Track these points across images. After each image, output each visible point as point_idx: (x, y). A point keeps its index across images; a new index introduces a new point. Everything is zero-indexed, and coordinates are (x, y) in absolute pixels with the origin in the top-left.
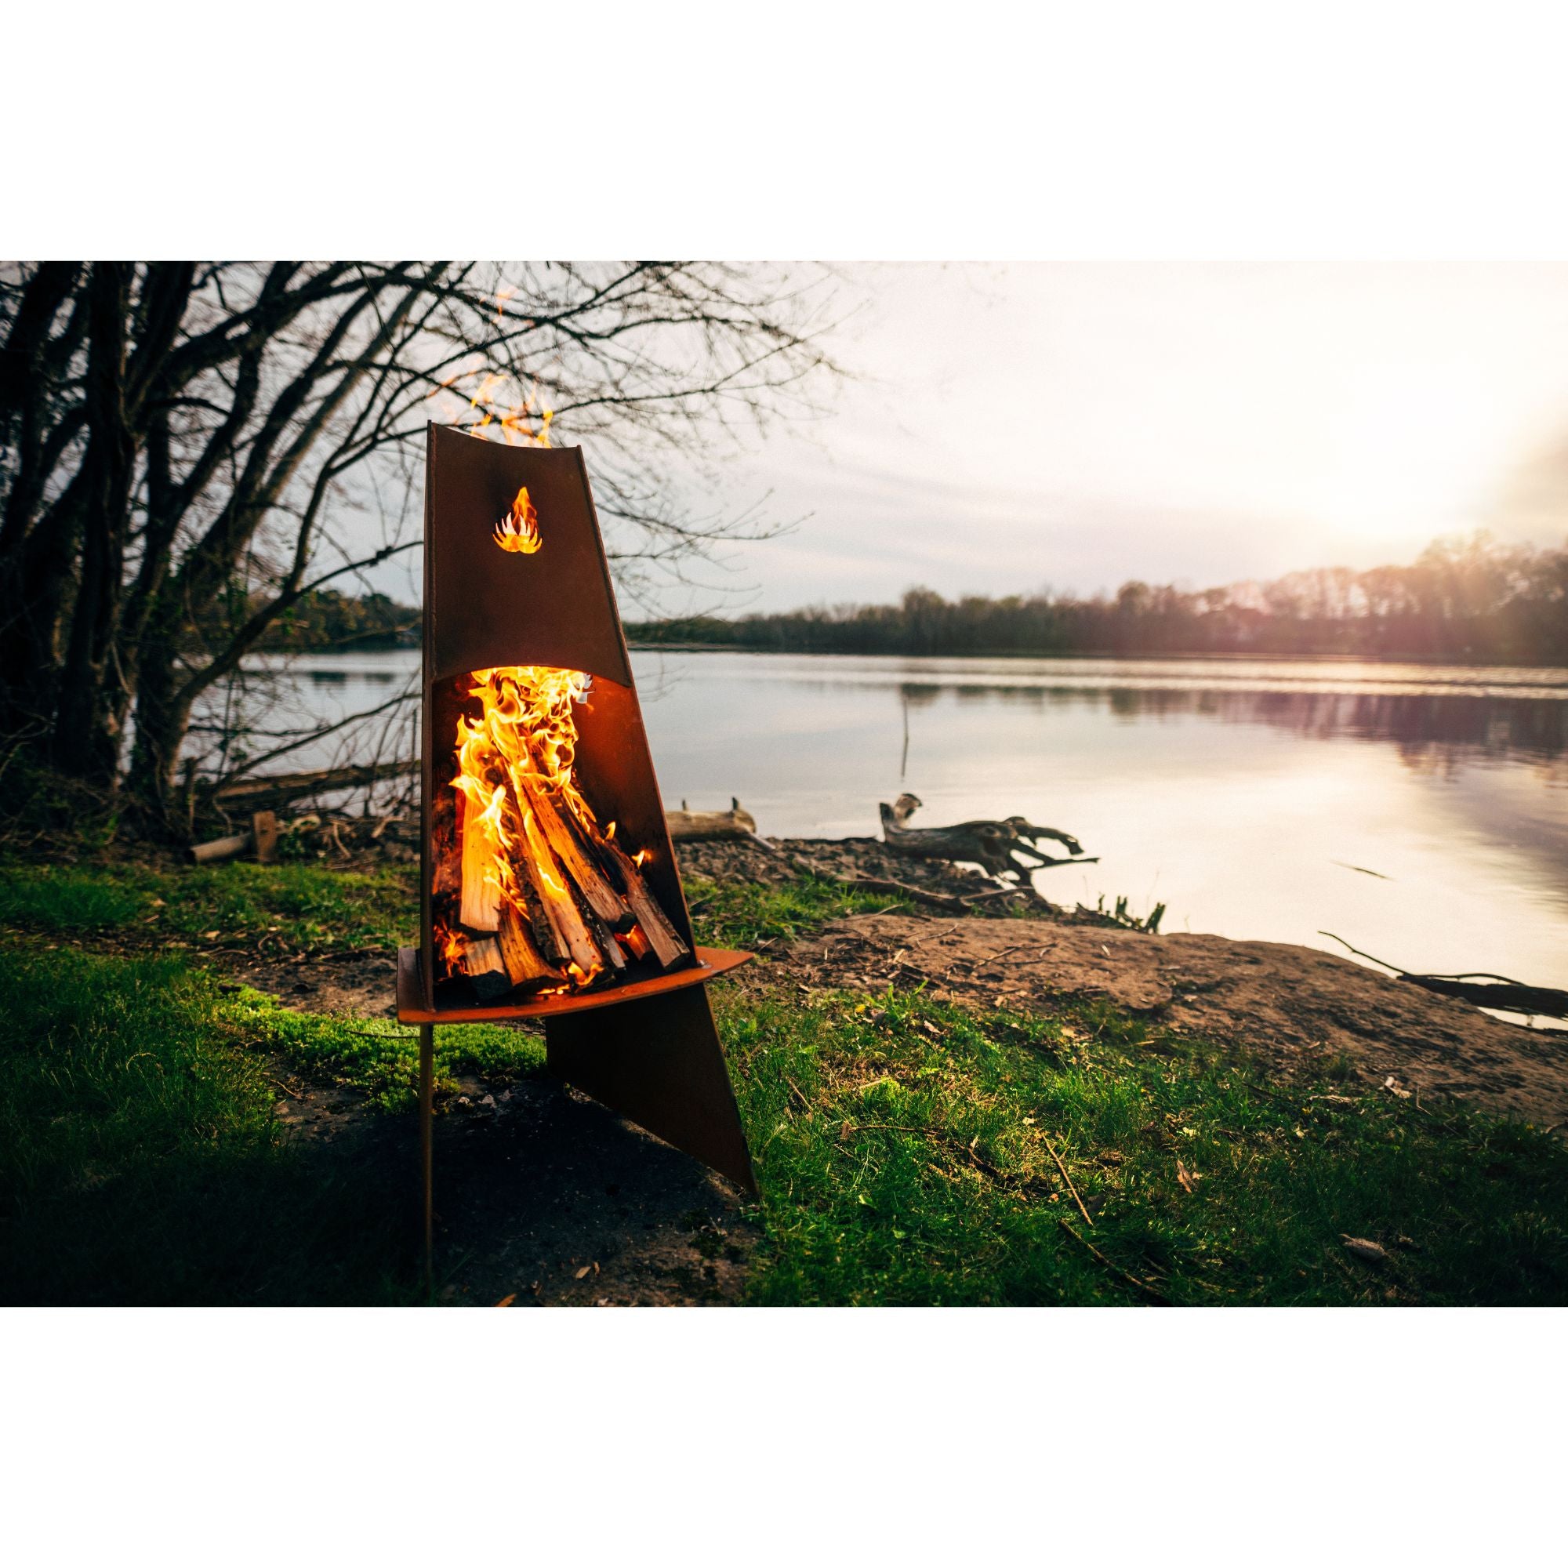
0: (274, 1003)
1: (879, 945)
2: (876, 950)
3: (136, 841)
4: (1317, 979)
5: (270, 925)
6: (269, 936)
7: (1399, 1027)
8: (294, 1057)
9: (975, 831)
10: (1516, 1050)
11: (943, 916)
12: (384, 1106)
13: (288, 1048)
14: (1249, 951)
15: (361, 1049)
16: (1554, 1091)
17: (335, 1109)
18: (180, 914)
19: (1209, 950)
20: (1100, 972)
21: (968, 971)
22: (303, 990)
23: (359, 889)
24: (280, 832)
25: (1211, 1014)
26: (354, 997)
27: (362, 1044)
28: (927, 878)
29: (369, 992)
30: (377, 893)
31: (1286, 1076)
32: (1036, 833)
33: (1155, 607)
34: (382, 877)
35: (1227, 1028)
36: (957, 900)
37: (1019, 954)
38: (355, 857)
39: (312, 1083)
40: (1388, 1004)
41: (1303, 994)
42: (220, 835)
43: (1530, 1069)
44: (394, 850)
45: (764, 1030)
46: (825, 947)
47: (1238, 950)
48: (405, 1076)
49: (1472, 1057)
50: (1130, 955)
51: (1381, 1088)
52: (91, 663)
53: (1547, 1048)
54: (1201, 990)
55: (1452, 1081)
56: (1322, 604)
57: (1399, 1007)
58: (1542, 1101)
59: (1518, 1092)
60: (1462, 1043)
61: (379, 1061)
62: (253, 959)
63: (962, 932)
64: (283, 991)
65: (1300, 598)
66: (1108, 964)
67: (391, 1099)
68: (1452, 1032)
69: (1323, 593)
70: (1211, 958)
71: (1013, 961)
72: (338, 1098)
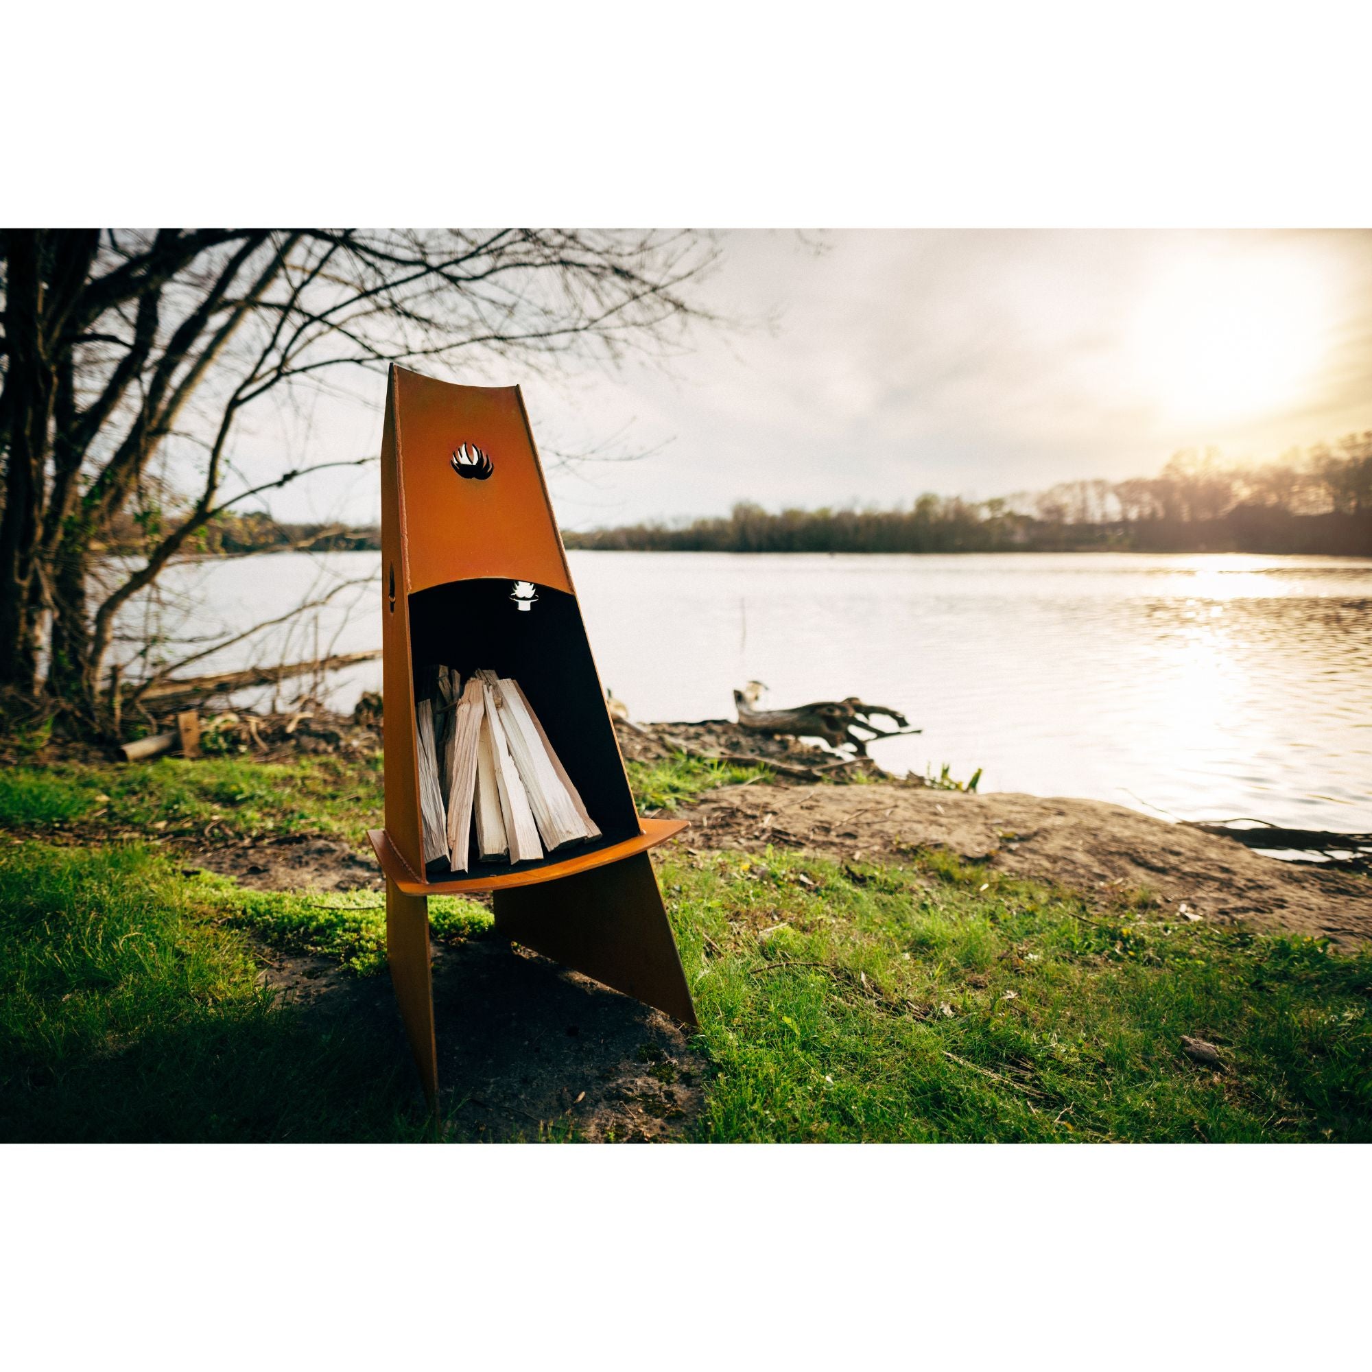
0: (233, 884)
1: (749, 812)
2: (747, 816)
3: (69, 742)
4: (1113, 826)
5: (212, 814)
6: (212, 824)
7: (1184, 863)
8: (265, 930)
9: (818, 711)
10: (1278, 878)
11: (799, 784)
12: (356, 970)
13: (258, 923)
14: (1055, 805)
15: (327, 921)
16: (1311, 909)
17: (311, 974)
18: (126, 808)
19: (1022, 805)
20: (938, 828)
21: (827, 831)
22: (255, 870)
23: (284, 779)
24: (203, 730)
25: (1032, 859)
26: (305, 874)
27: (327, 916)
28: (780, 753)
29: (316, 870)
30: (303, 782)
31: (1100, 908)
32: (868, 711)
33: (946, 514)
34: (303, 768)
35: (1047, 870)
36: (810, 771)
37: (868, 815)
38: (272, 751)
39: (286, 952)
40: (1173, 845)
41: (1105, 840)
42: (145, 735)
43: (1290, 893)
44: (308, 742)
45: (668, 888)
46: (703, 814)
47: (1047, 805)
48: (371, 942)
49: (1245, 885)
50: (961, 812)
51: (1178, 914)
52: (18, 580)
53: (1300, 875)
54: (1023, 839)
55: (1231, 906)
56: (1084, 510)
57: (1181, 847)
58: (1303, 919)
59: (1284, 912)
60: (1235, 873)
61: (345, 930)
62: (203, 845)
63: (818, 798)
64: (238, 873)
65: (1066, 505)
66: (943, 820)
67: (363, 963)
68: (1226, 865)
69: (1084, 501)
70: (1026, 812)
71: (864, 821)
72: (313, 965)
